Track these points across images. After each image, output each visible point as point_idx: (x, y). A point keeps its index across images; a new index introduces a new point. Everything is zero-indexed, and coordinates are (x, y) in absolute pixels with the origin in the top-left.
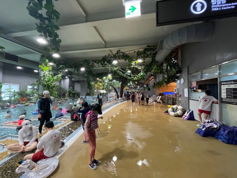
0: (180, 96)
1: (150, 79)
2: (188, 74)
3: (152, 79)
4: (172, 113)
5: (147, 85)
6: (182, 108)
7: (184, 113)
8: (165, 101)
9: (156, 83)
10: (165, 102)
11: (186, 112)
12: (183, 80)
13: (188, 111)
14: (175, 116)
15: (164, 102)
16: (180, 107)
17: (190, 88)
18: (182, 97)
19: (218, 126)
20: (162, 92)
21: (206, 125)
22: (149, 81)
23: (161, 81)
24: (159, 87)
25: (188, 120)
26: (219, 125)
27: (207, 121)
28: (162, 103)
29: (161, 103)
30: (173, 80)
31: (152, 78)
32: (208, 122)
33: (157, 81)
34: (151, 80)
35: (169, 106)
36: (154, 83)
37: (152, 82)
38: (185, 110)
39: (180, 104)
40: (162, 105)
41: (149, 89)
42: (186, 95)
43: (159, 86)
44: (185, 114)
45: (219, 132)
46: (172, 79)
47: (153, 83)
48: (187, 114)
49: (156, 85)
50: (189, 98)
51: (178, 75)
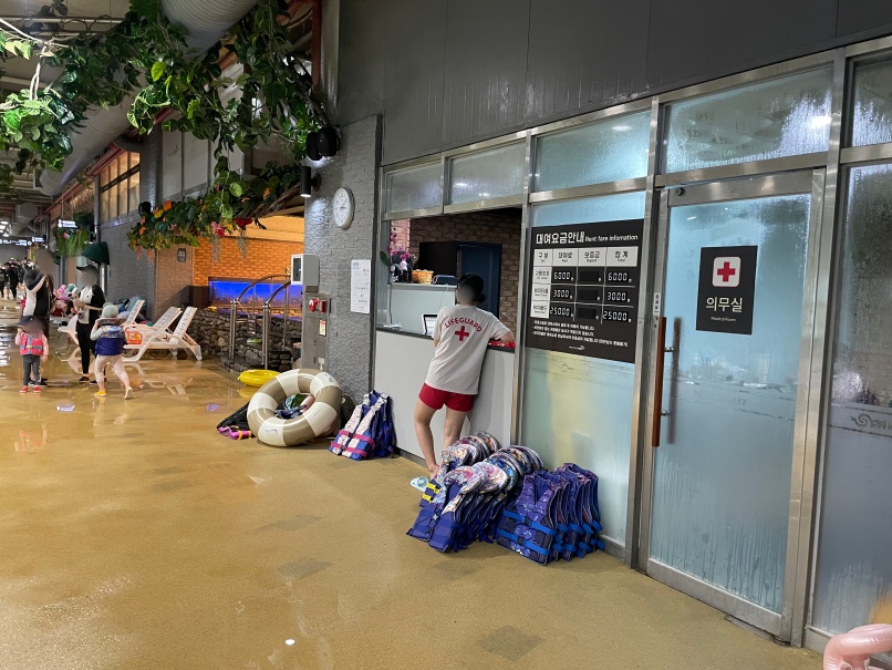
0: (324, 310)
1: (114, 176)
2: (378, 165)
3: (130, 173)
4: (272, 428)
5: (85, 220)
6: (334, 384)
7: (343, 415)
8: (221, 342)
9: (159, 205)
10: (218, 349)
11: (358, 410)
12: (348, 205)
13: (366, 402)
14: (293, 441)
15: (211, 353)
16: (320, 382)
17: (383, 256)
18: (333, 316)
19: (511, 474)
20: (199, 280)
21: (462, 479)
22: (101, 190)
23: (195, 195)
24: (184, 240)
25: (362, 458)
26: (513, 466)
27: (460, 452)
28: (199, 358)
29: (194, 358)
30: (284, 196)
31: (124, 169)
32: (468, 461)
33: (170, 191)
34: (119, 179)
35: (247, 376)
36: (145, 206)
37: (124, 195)
38: (348, 399)
39: (322, 361)
40: (197, 370)
41: (100, 255)
42: (360, 302)
43: (185, 233)
44: (350, 426)
45: (514, 509)
46: (278, 191)
47: (135, 206)
48: (359, 424)
49: (159, 226)
50: (374, 324)
51: (319, 163)
